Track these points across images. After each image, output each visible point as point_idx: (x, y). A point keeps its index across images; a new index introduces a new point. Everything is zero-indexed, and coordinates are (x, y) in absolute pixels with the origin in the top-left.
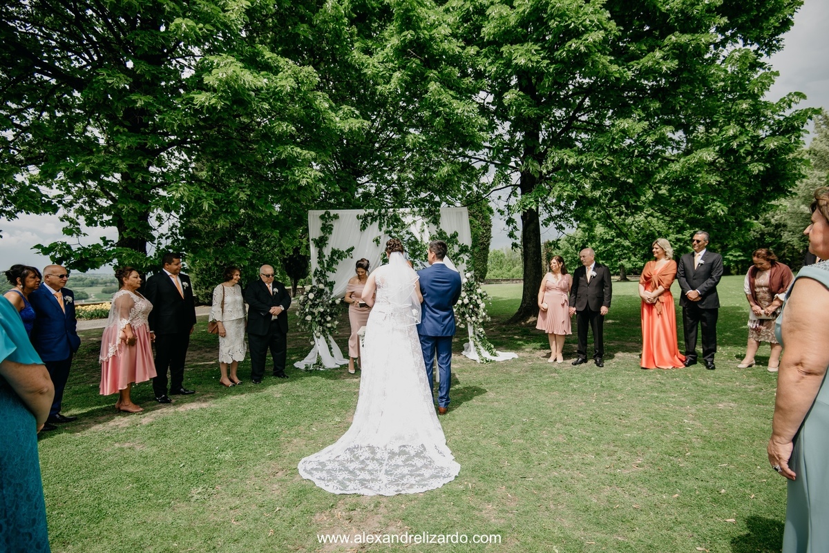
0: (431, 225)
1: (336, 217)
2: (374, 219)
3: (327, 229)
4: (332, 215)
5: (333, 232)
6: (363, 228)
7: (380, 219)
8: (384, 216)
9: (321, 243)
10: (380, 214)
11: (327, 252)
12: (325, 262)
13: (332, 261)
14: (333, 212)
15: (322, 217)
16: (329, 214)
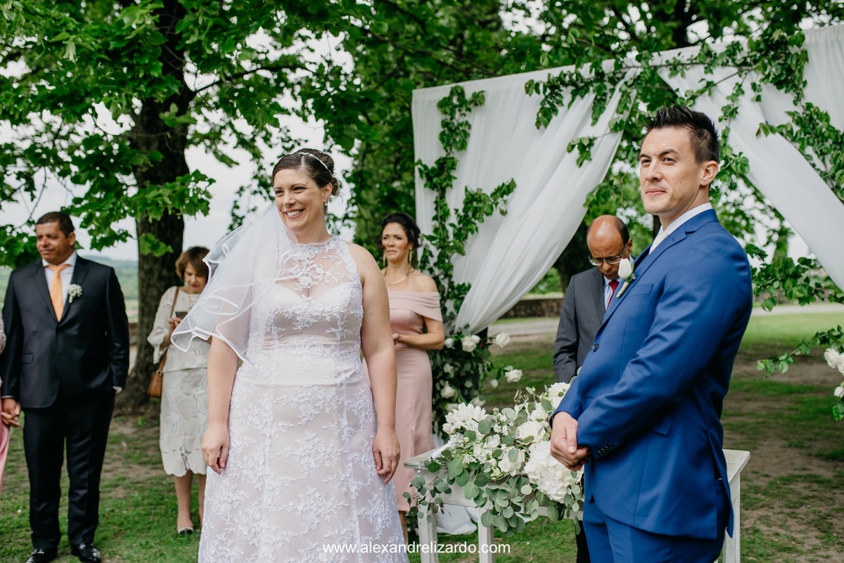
0: (769, 91)
1: (478, 99)
2: (580, 88)
3: (454, 136)
4: (468, 96)
5: (472, 142)
6: (546, 115)
7: (599, 90)
8: (614, 81)
9: (440, 175)
10: (600, 76)
11: (455, 200)
12: (451, 230)
13: (467, 225)
14: (470, 88)
15: (444, 104)
16: (461, 94)
